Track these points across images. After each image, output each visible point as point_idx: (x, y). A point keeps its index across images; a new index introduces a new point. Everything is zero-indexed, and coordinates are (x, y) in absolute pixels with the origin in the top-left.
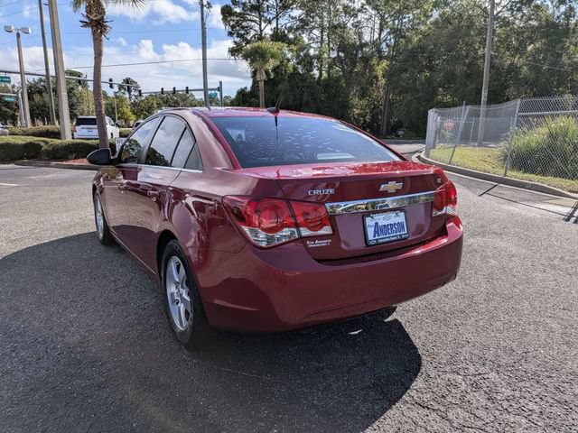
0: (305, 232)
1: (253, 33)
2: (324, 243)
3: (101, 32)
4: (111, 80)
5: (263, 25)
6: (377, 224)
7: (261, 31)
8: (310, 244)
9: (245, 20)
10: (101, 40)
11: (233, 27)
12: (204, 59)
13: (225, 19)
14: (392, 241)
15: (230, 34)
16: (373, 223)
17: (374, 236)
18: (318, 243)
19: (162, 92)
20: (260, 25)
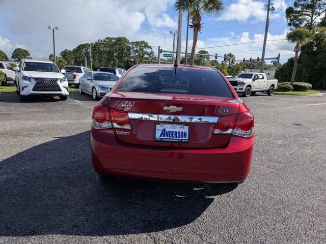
0: (115, 125)
1: (305, 22)
2: (125, 133)
3: (198, 30)
4: (216, 55)
5: (314, 17)
6: (164, 130)
7: (312, 21)
8: (118, 132)
9: (301, 15)
10: (197, 34)
11: (291, 20)
12: (265, 41)
13: (288, 16)
14: (174, 142)
15: (289, 24)
16: (162, 129)
17: (161, 136)
18: (122, 133)
19: (244, 61)
20: (312, 17)
